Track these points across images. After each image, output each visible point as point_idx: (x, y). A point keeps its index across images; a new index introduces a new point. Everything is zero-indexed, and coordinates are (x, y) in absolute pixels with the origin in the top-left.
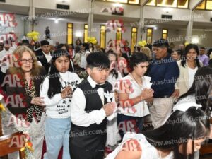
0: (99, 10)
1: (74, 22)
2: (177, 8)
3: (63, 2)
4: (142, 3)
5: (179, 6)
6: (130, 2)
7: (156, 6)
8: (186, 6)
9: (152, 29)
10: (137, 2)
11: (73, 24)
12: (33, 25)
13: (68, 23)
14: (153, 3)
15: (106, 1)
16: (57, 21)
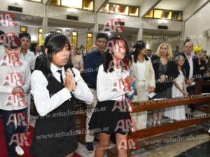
1: (28, 26)
2: (129, 15)
3: (16, 4)
4: (96, 10)
5: (130, 14)
6: (84, 8)
7: (109, 13)
8: (136, 14)
10: (91, 8)
11: (26, 27)
13: (21, 27)
15: (61, 6)
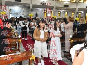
0: (58, 5)
3: (44, 2)
4: (77, 2)
6: (72, 1)
7: (84, 3)
9: (81, 13)
10: (75, 1)
12: (31, 11)
14: (82, 1)
15: (61, 1)
16: (40, 9)
